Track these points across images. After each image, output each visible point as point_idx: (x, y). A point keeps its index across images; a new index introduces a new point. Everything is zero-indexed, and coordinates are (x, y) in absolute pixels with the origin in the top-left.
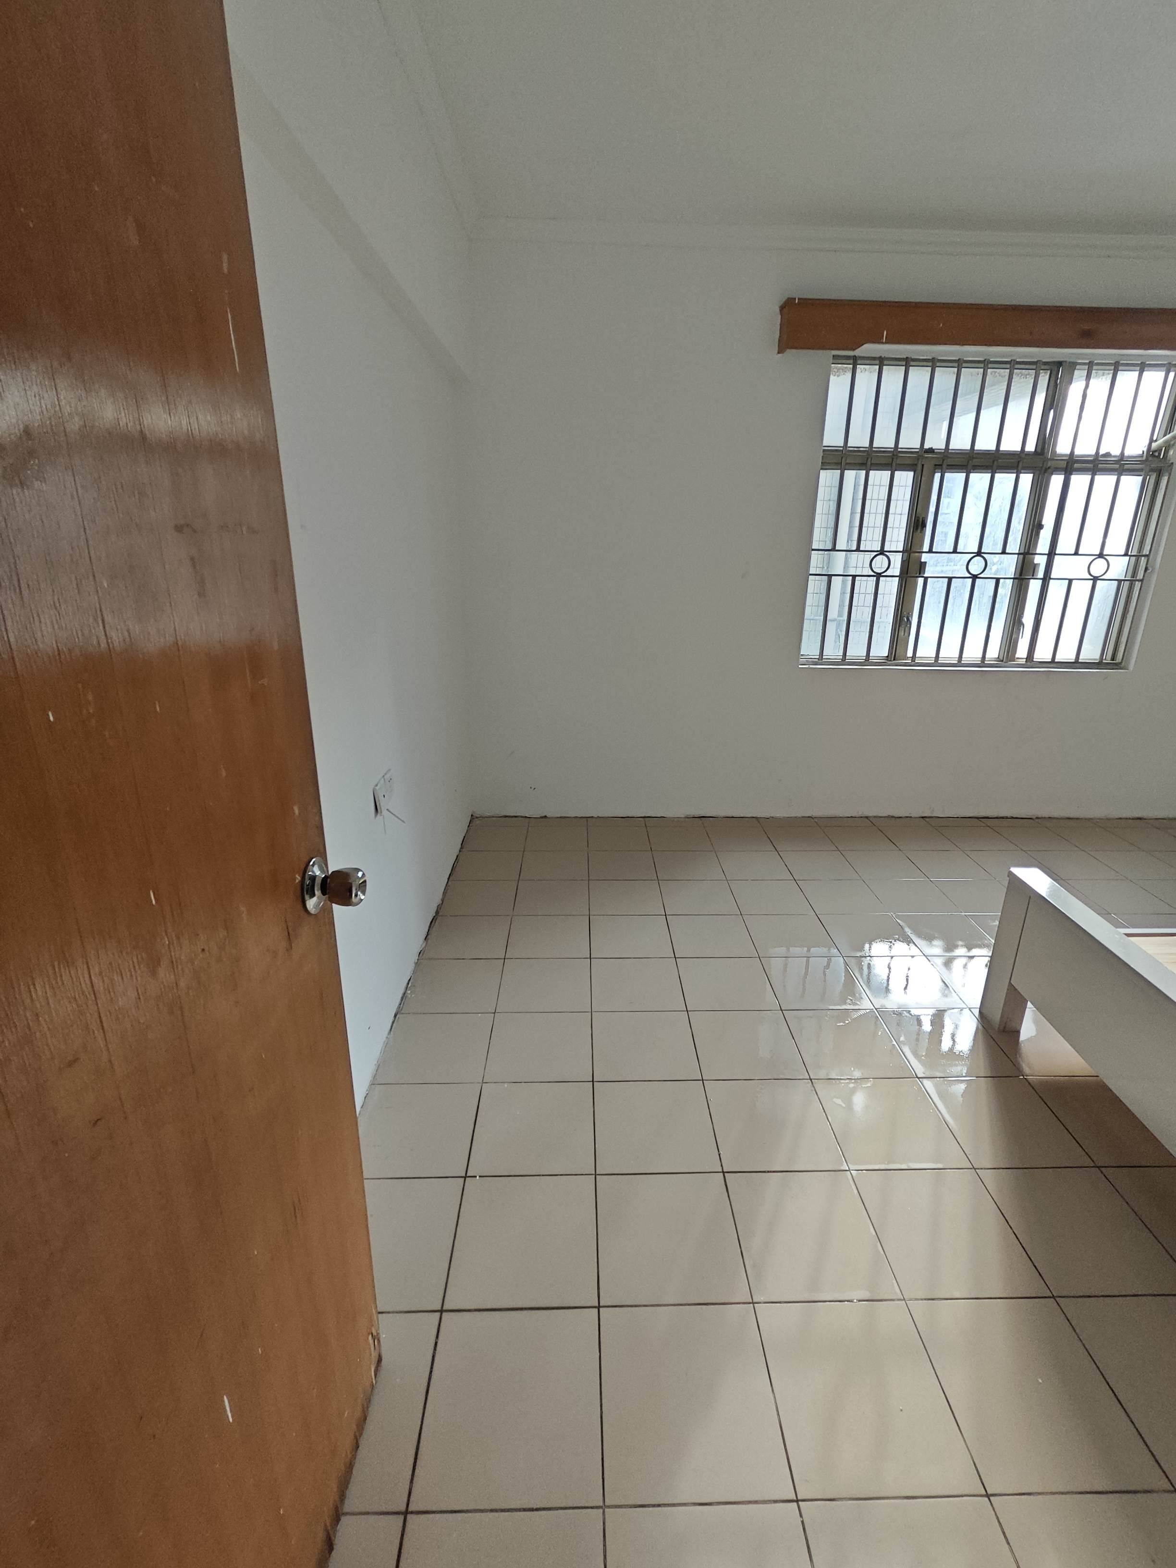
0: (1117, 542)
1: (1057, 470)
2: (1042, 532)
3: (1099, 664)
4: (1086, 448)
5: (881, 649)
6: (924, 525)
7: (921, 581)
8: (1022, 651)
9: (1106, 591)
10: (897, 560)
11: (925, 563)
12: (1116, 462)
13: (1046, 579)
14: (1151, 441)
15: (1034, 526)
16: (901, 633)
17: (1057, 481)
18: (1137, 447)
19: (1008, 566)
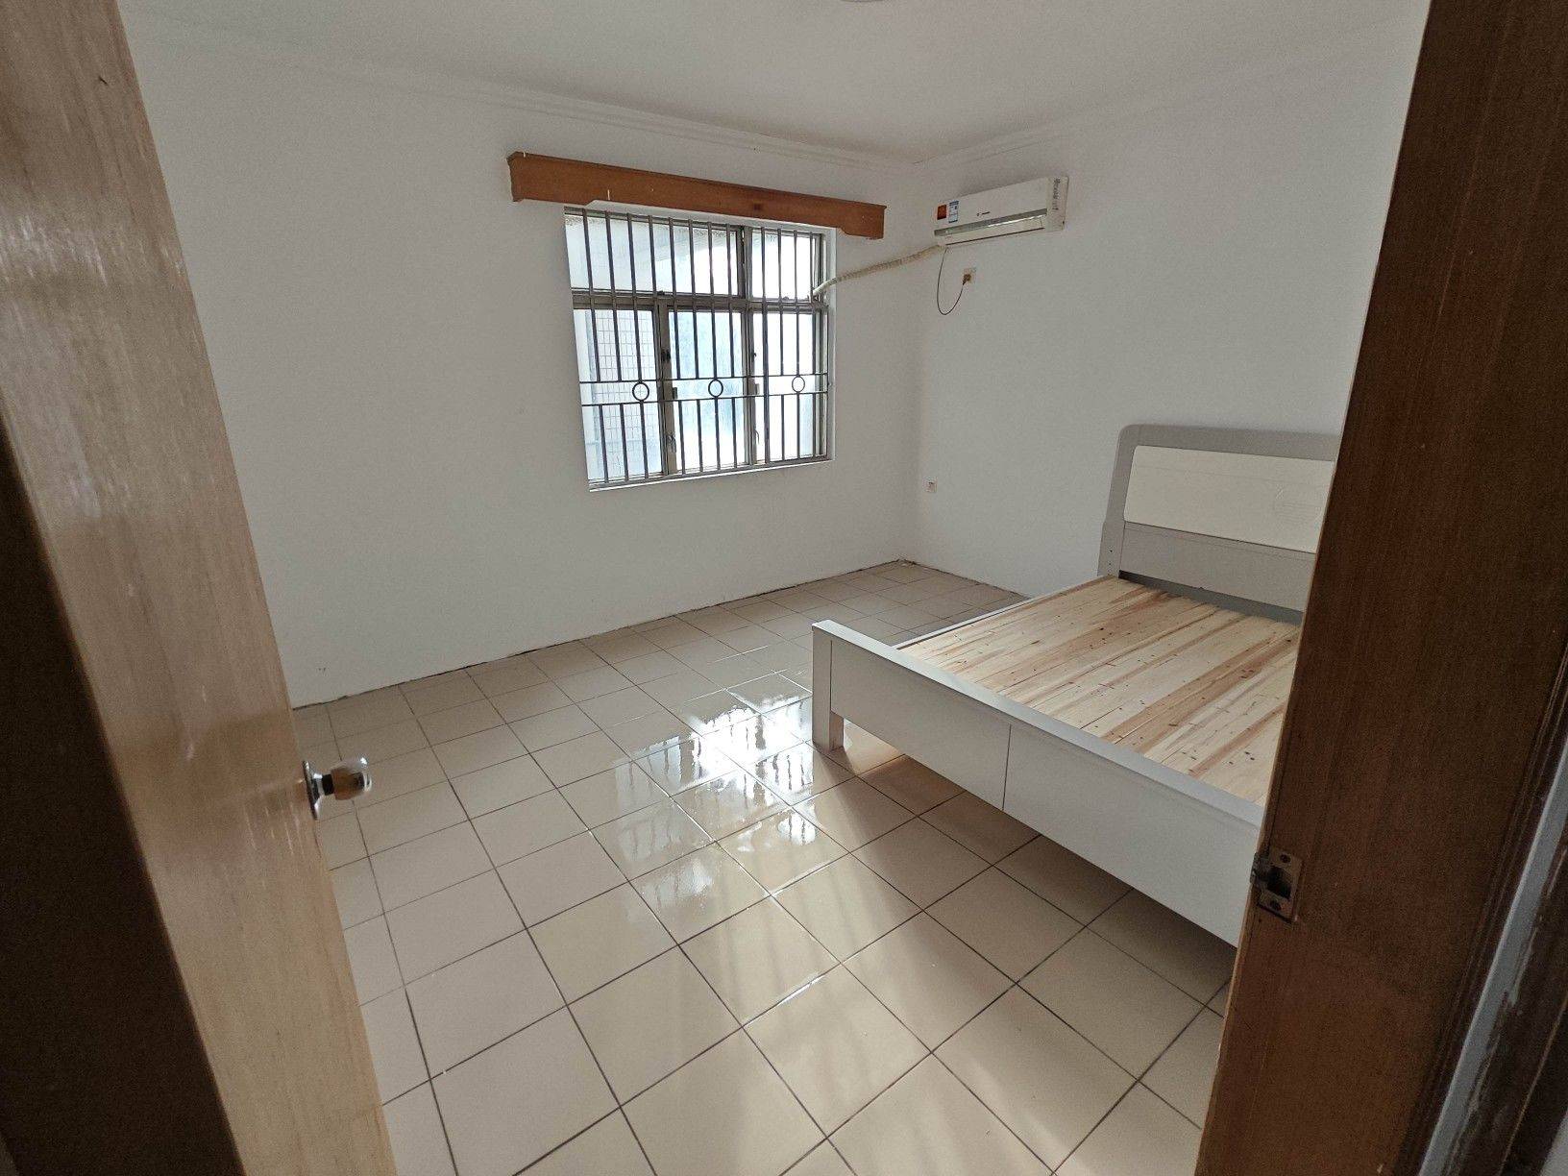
0: (806, 366)
1: (756, 310)
2: (756, 358)
3: (813, 459)
4: (772, 294)
5: (656, 467)
6: (669, 356)
7: (676, 404)
8: (760, 455)
9: (806, 401)
10: (653, 386)
11: (676, 389)
12: (793, 304)
13: (766, 396)
14: (812, 289)
15: (749, 356)
16: (670, 450)
17: (757, 318)
18: (804, 294)
19: (737, 387)
